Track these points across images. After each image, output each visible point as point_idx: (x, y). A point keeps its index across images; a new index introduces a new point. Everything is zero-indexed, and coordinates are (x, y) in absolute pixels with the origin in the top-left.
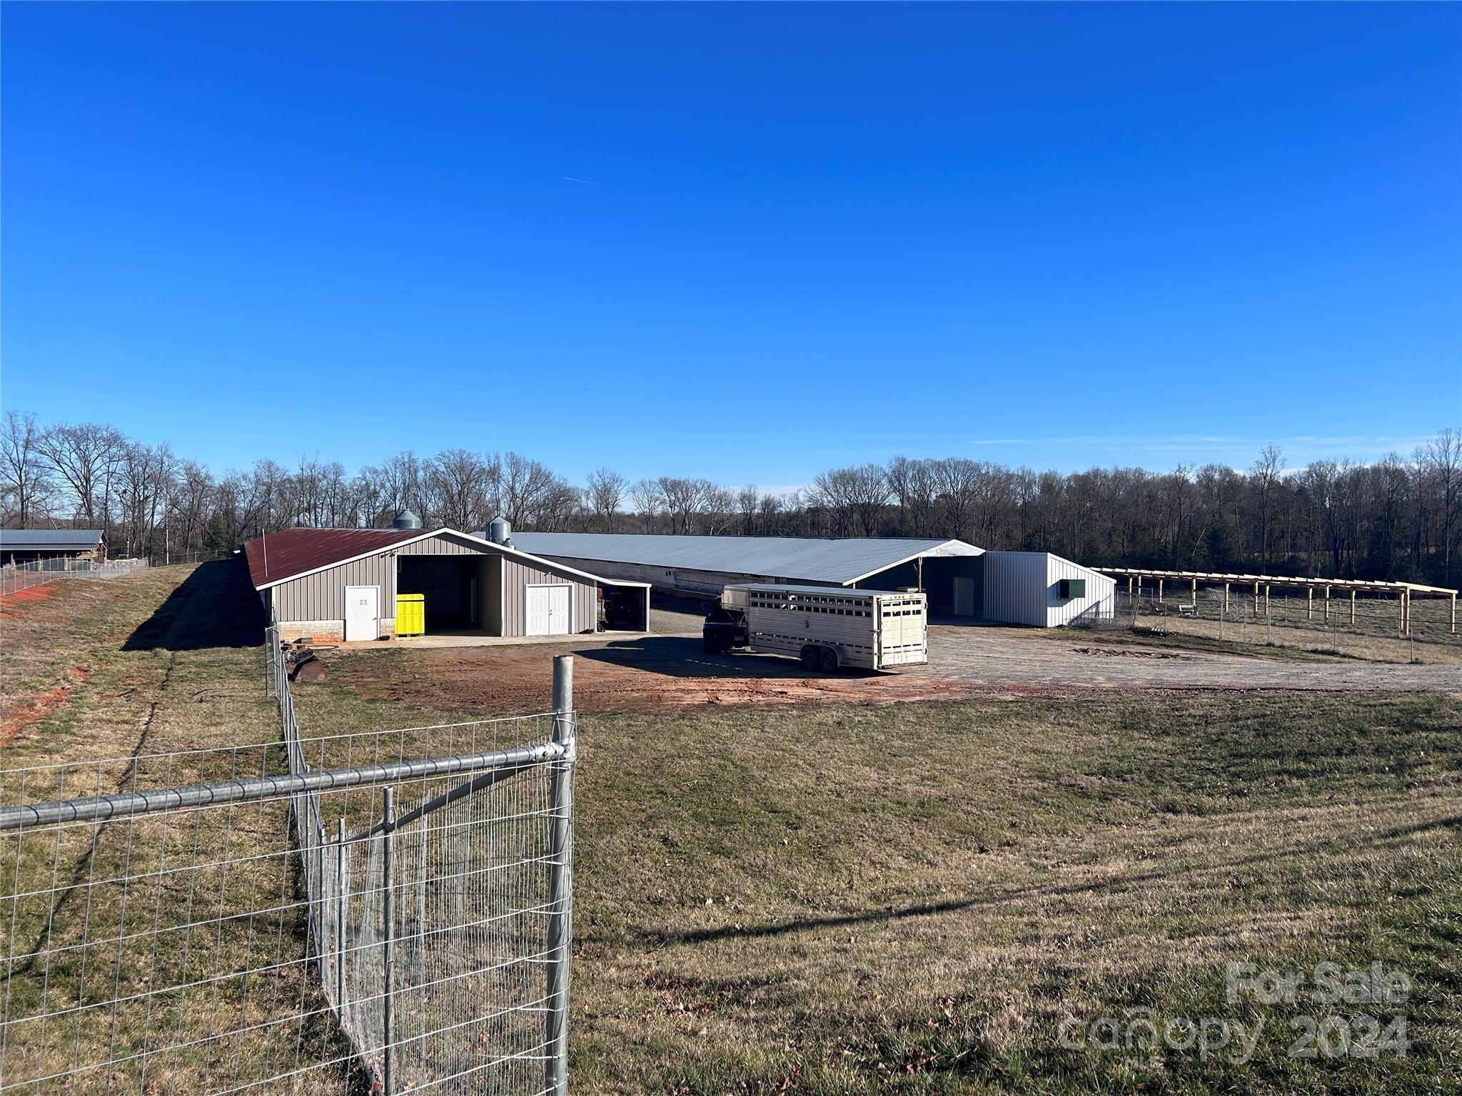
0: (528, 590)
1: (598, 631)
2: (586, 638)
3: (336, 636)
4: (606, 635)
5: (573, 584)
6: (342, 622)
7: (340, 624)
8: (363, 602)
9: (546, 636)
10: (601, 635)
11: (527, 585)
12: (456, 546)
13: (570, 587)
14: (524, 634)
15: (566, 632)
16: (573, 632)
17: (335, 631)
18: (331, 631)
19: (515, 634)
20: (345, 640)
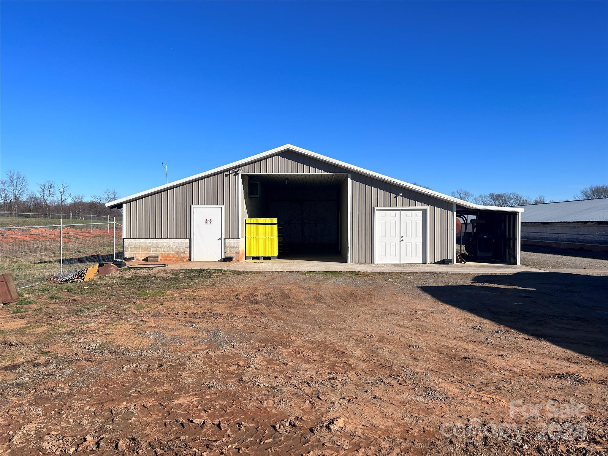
0: (377, 214)
1: (457, 261)
2: (443, 269)
3: (182, 255)
4: (467, 266)
5: (428, 208)
6: (188, 241)
7: (186, 243)
8: (208, 221)
9: (395, 265)
10: (462, 266)
11: (376, 208)
12: (300, 165)
13: (424, 211)
14: (372, 261)
15: (420, 261)
16: (428, 261)
17: (182, 250)
18: (177, 250)
19: (362, 260)
20: (190, 260)
